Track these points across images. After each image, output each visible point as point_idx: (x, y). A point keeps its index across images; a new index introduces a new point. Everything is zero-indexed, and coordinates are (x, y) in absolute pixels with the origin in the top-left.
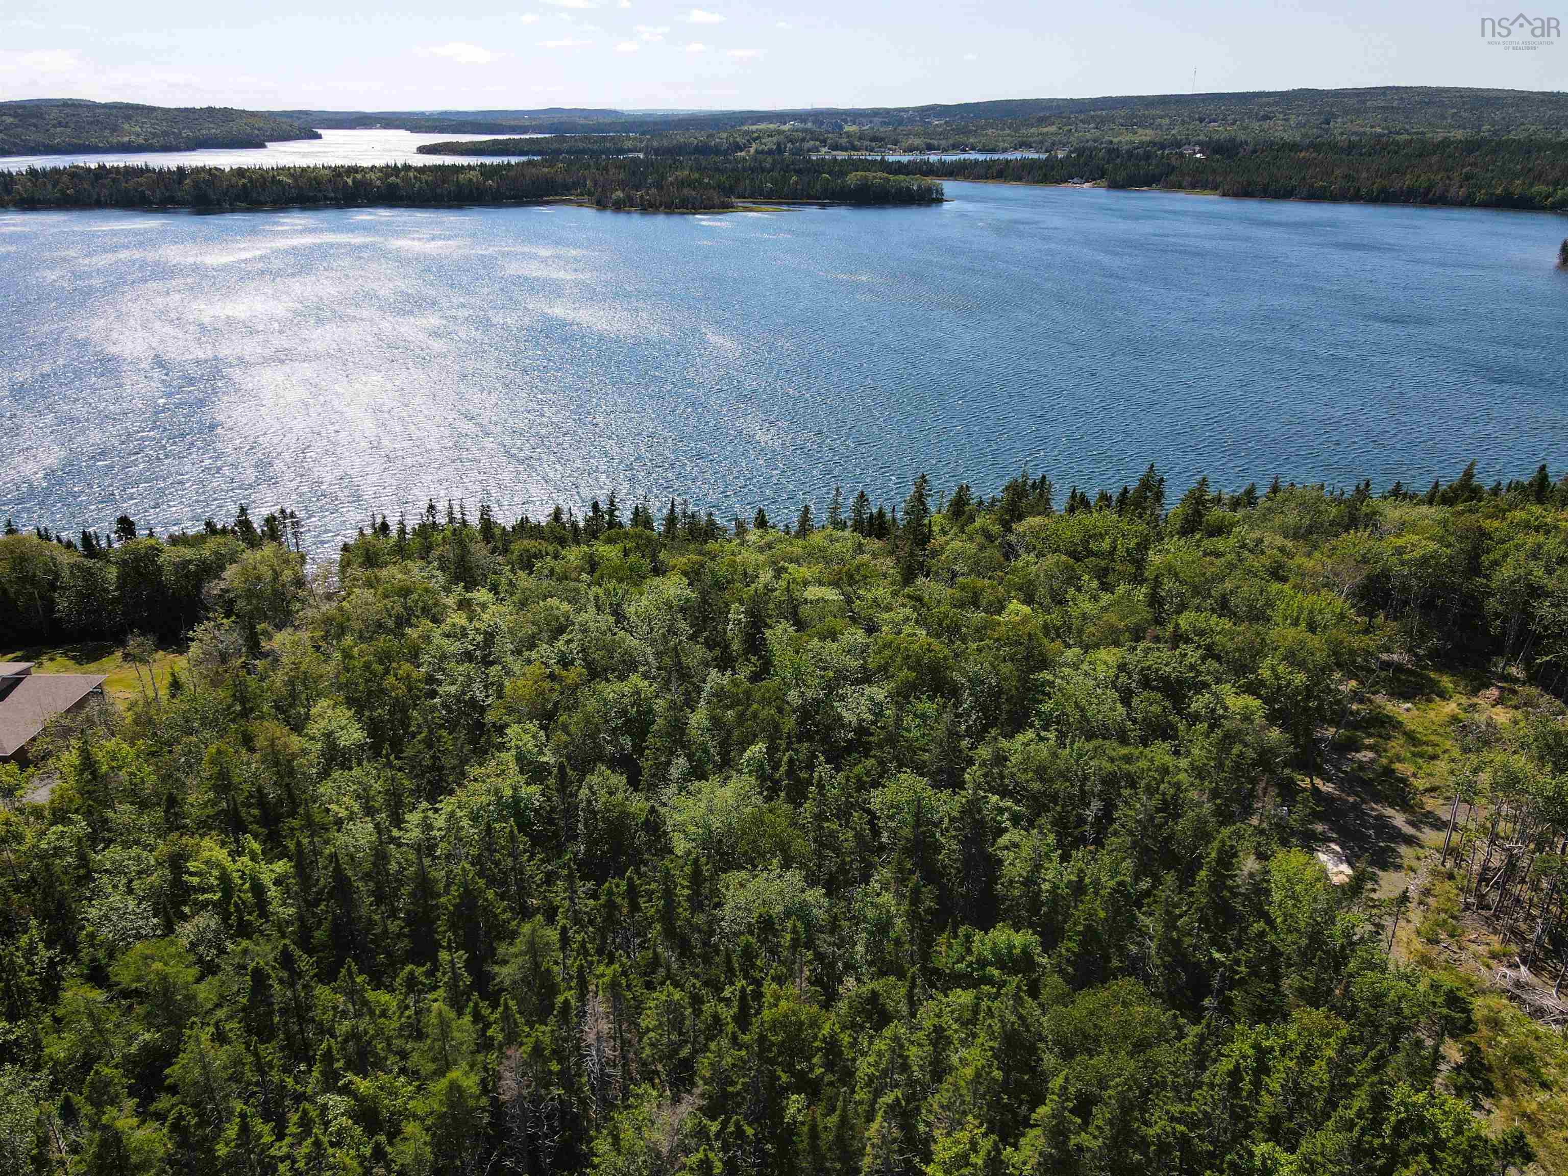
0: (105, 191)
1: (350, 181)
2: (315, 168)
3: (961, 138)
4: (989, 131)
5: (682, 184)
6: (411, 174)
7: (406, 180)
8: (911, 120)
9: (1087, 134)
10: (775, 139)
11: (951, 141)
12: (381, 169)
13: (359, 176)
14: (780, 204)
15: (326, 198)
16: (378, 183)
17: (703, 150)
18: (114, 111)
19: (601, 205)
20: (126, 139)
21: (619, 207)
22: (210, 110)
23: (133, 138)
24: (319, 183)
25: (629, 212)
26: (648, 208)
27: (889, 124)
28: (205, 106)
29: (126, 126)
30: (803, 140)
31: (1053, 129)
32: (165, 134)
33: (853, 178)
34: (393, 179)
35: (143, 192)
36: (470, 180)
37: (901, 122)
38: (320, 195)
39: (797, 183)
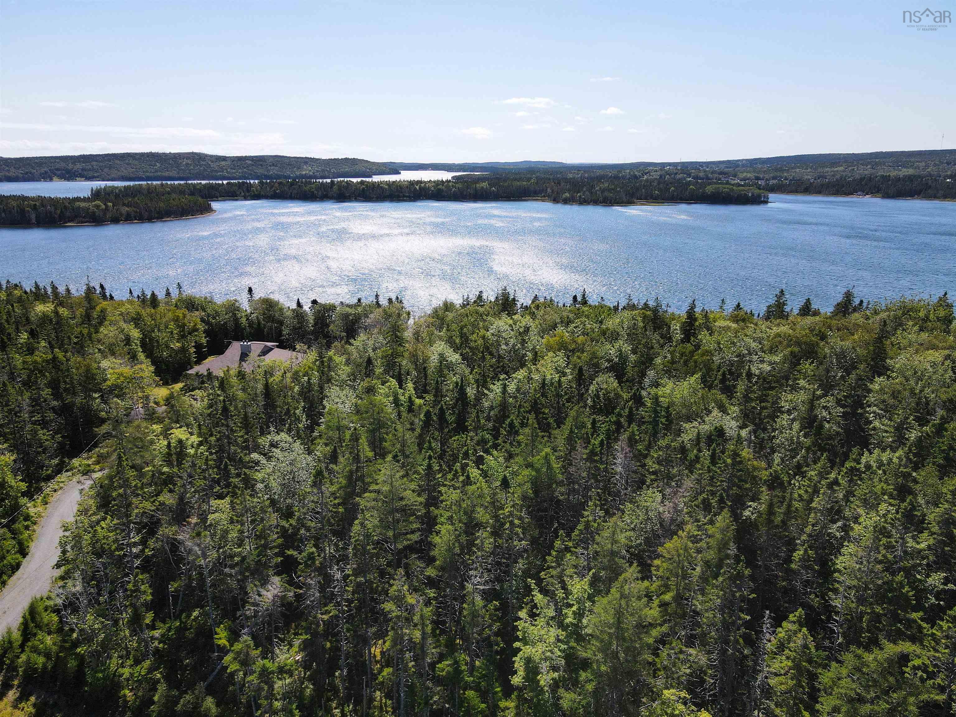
0: (295, 191)
1: (417, 187)
2: (400, 181)
3: (778, 174)
4: (798, 170)
5: (603, 191)
6: (451, 184)
7: (448, 187)
8: (743, 166)
9: (867, 171)
10: (658, 173)
11: (772, 175)
12: (434, 182)
13: (422, 185)
14: (663, 203)
15: (404, 196)
16: (433, 189)
17: (616, 177)
18: (299, 160)
19: (556, 200)
20: (304, 173)
21: (566, 202)
22: (346, 159)
23: (307, 172)
24: (401, 188)
25: (572, 205)
26: (583, 202)
27: (730, 168)
28: (344, 157)
29: (305, 167)
30: (676, 174)
31: (841, 168)
32: (323, 171)
33: (709, 189)
34: (440, 187)
35: (313, 192)
36: (482, 187)
37: (738, 166)
38: (401, 194)
39: (674, 191)
